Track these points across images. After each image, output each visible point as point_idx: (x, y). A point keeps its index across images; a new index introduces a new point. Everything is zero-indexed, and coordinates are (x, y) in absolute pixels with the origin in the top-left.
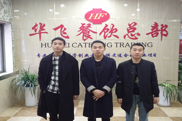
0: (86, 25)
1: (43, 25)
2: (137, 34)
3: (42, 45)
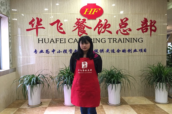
3: (39, 41)
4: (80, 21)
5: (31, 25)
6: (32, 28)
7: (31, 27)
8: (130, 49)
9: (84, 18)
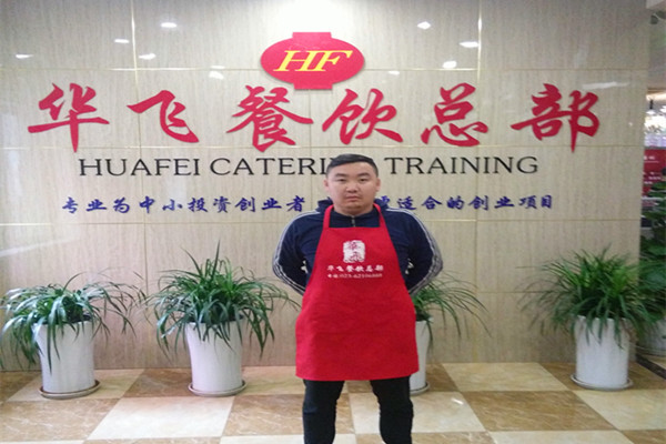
0: (267, 93)
1: (85, 91)
2: (476, 126)
3: (83, 167)
4: (261, 95)
5: (48, 110)
6: (51, 121)
7: (49, 117)
8: (483, 198)
9: (279, 86)
